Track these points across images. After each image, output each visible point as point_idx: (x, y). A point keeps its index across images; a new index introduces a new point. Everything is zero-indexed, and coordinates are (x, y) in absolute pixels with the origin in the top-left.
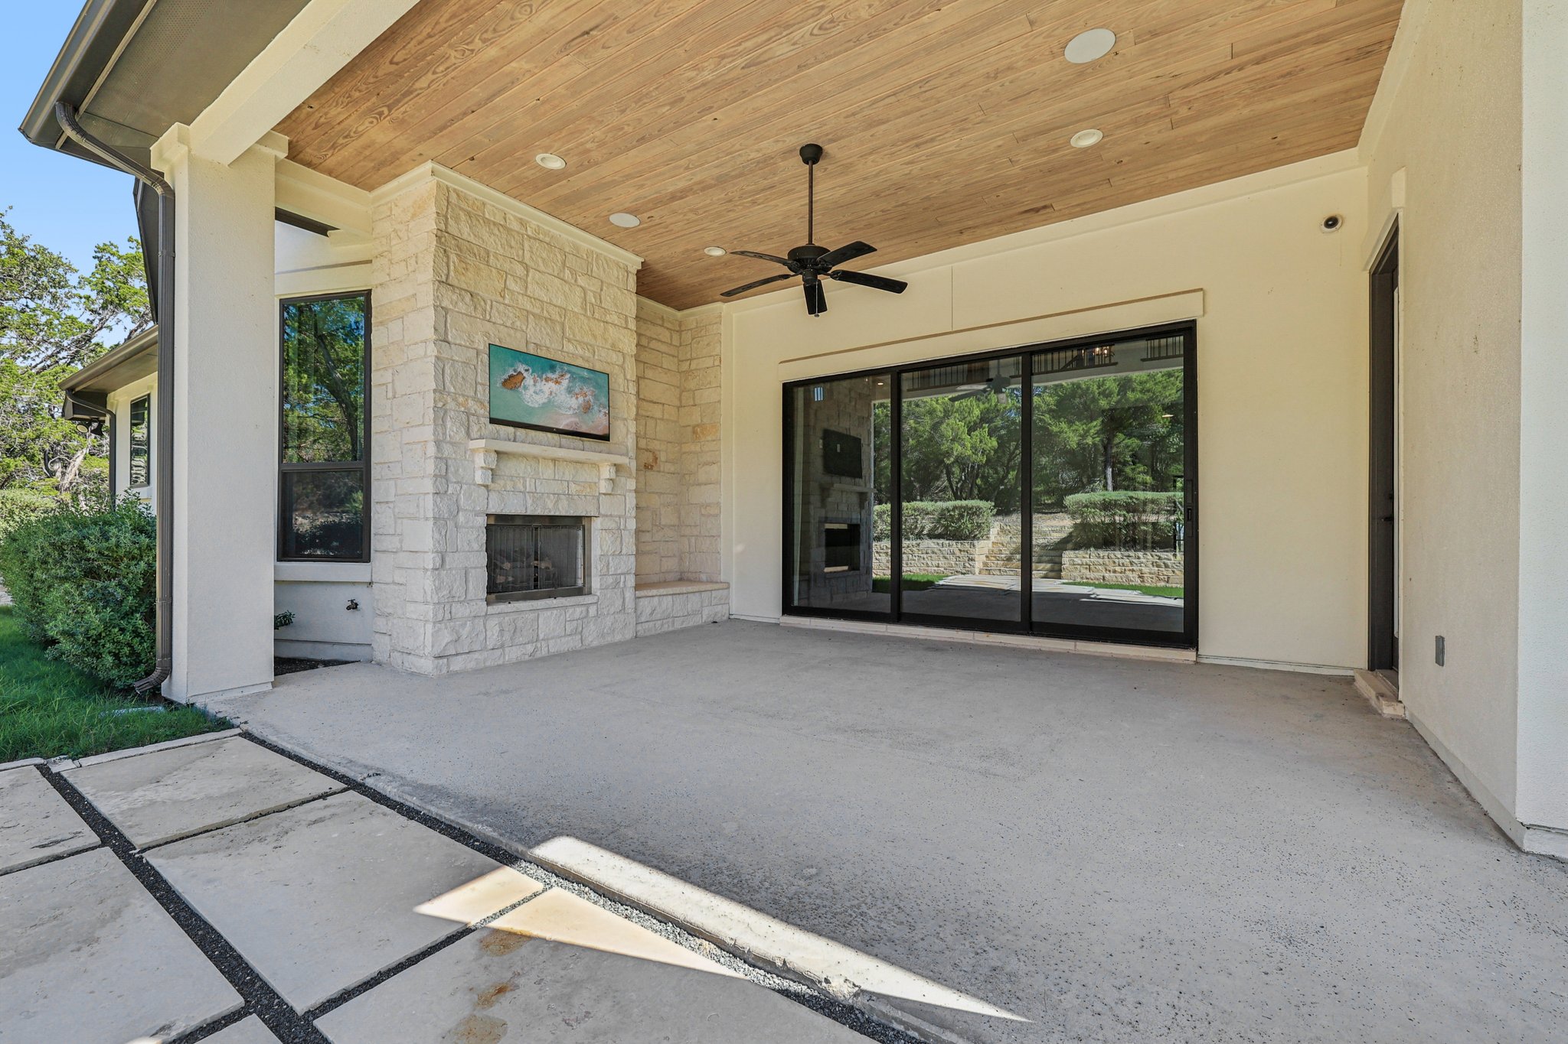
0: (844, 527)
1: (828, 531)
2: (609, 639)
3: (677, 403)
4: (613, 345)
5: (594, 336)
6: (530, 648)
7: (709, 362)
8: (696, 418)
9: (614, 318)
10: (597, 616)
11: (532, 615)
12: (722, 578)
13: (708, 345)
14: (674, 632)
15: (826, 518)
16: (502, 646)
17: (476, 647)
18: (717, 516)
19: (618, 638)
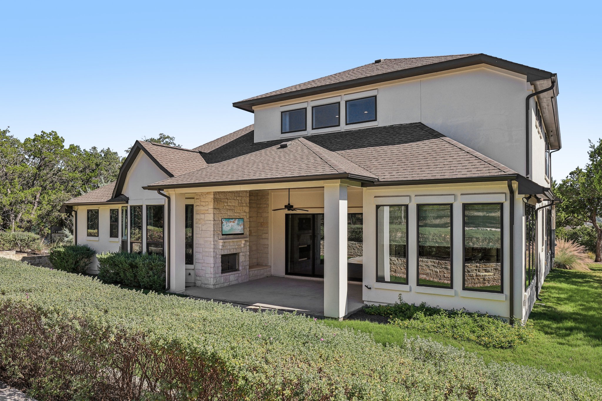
0: (306, 246)
1: (300, 248)
2: (243, 281)
3: (256, 216)
4: (244, 211)
5: (240, 210)
6: (228, 283)
7: (265, 206)
8: (262, 220)
9: (244, 205)
10: (241, 276)
11: (229, 276)
12: (269, 265)
13: (265, 201)
14: (257, 279)
15: (299, 244)
16: (224, 283)
17: (220, 283)
18: (268, 248)
19: (245, 281)
